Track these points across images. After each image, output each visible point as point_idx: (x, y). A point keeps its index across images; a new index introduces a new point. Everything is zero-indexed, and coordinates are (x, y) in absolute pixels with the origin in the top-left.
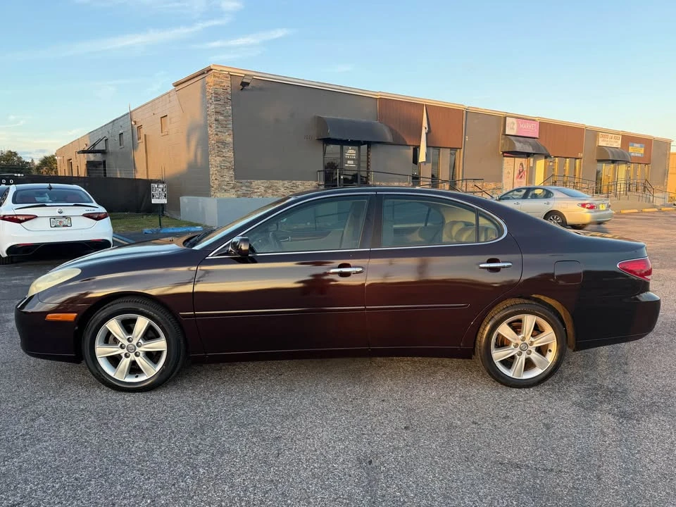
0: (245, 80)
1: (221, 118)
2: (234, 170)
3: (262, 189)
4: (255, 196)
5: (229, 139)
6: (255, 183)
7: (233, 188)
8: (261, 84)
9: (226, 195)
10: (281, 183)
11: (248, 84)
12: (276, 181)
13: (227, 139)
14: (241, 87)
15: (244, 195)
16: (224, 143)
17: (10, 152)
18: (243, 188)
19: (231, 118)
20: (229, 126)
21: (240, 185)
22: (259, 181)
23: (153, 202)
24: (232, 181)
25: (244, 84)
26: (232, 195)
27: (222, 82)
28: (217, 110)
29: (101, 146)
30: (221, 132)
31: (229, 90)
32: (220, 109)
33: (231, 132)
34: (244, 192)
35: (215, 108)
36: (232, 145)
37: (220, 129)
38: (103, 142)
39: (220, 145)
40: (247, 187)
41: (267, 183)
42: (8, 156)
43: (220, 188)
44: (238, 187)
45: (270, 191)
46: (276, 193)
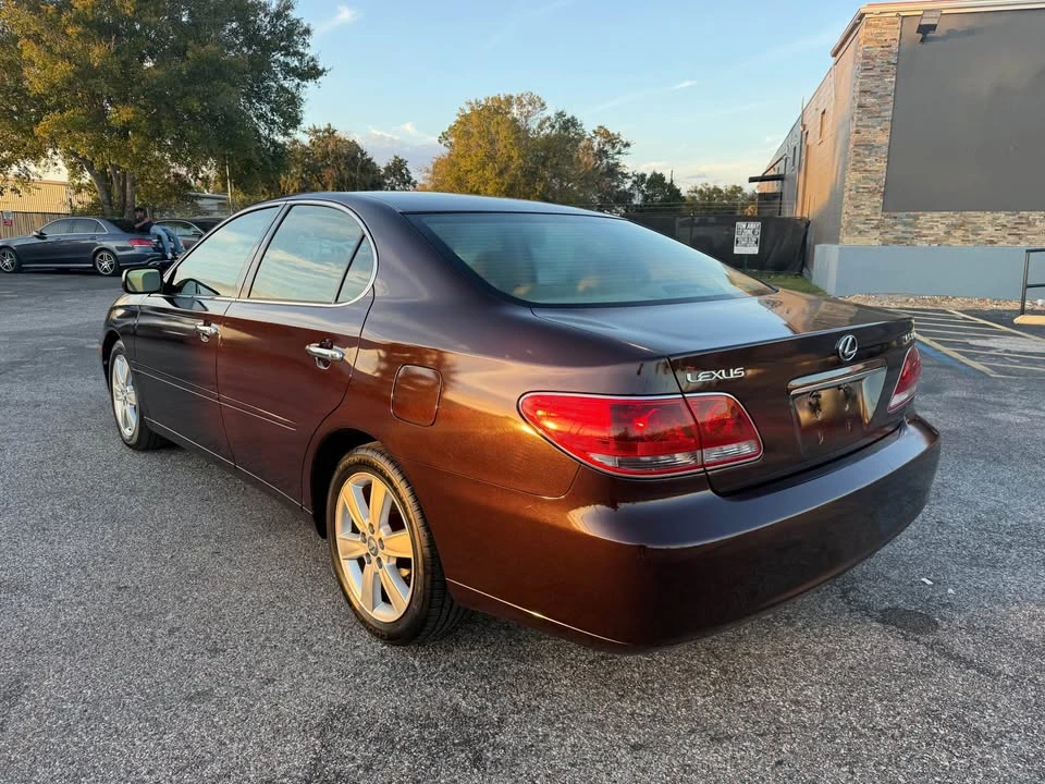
0: (924, 22)
1: (870, 100)
2: (884, 194)
3: (940, 230)
4: (920, 244)
5: (883, 139)
6: (925, 218)
7: (877, 227)
8: (969, 22)
9: (861, 241)
10: (989, 216)
11: (933, 27)
12: (979, 214)
13: (880, 138)
14: (921, 36)
15: (898, 241)
16: (870, 147)
17: (735, 187)
18: (898, 227)
19: (890, 99)
20: (886, 114)
21: (892, 221)
22: (936, 214)
23: (735, 252)
24: (876, 214)
25: (924, 30)
26: (873, 240)
27: (881, 34)
28: (863, 88)
29: (781, 169)
30: (868, 127)
31: (895, 48)
32: (870, 84)
33: (888, 125)
34: (900, 234)
35: (861, 84)
36: (885, 149)
37: (866, 121)
38: (783, 162)
39: (861, 151)
40: (905, 224)
41: (953, 218)
42: (732, 192)
43: (851, 227)
44: (889, 225)
45: (960, 233)
46: (971, 237)
